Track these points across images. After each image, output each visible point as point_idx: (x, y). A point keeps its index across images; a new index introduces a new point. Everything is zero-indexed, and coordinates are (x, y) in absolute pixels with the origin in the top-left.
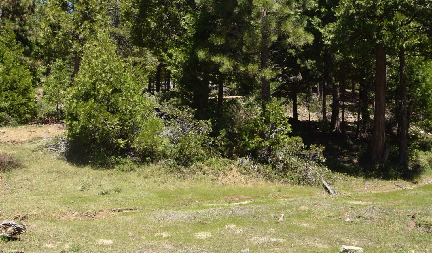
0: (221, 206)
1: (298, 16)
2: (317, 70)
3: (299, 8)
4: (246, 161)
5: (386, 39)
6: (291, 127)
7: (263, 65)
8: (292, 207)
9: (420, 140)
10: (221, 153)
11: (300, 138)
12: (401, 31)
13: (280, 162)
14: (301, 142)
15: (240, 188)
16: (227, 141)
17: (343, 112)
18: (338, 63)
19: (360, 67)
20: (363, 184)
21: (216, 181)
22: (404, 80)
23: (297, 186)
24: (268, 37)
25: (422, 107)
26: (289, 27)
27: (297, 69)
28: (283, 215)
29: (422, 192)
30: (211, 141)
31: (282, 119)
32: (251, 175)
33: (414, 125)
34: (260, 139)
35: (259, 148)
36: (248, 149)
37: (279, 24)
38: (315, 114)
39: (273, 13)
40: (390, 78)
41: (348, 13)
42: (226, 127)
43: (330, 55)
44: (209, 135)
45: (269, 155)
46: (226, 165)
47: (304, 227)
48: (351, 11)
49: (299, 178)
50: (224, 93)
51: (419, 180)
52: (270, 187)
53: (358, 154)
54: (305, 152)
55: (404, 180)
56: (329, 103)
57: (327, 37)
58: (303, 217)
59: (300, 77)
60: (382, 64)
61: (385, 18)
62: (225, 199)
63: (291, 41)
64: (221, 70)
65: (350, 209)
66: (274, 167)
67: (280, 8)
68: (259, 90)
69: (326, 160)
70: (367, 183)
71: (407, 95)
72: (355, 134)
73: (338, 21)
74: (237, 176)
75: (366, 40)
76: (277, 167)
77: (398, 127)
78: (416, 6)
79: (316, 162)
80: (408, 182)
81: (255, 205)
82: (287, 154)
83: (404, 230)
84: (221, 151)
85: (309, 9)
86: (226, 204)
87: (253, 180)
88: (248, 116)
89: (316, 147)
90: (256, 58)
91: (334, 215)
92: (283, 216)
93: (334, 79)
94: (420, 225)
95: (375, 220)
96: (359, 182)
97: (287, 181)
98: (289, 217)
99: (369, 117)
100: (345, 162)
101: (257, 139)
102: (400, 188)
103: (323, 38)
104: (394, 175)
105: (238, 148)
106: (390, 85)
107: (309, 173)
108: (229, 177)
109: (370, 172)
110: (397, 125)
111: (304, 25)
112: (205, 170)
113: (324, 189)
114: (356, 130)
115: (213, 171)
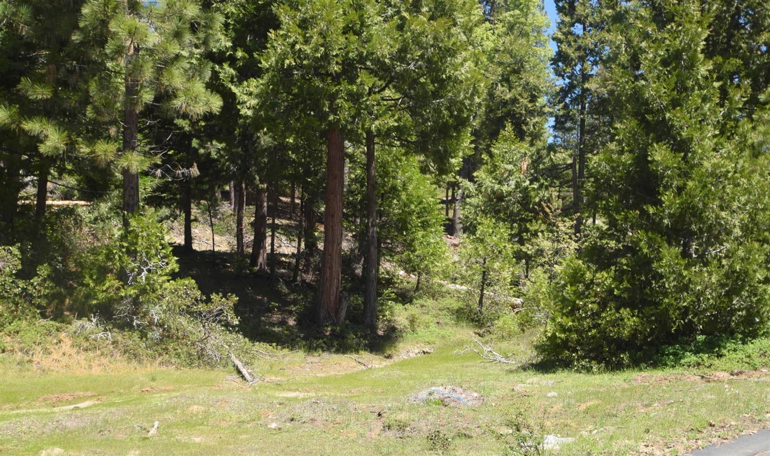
0: (34, 414)
1: (194, 61)
2: (227, 160)
3: (197, 47)
4: (90, 325)
5: (344, 115)
6: (177, 262)
7: (128, 145)
8: (175, 408)
9: (397, 285)
10: (38, 311)
11: (193, 281)
12: (368, 103)
13: (157, 326)
14: (194, 288)
15: (76, 377)
16: (52, 288)
17: (273, 237)
18: (266, 150)
19: (303, 160)
20: (303, 362)
21: (27, 365)
22: (373, 185)
23: (187, 369)
24: (137, 93)
25: (400, 231)
26: (176, 78)
27: (191, 157)
28: (156, 424)
29: (396, 372)
30: (18, 287)
31: (160, 247)
32: (99, 352)
33: (388, 261)
34: (117, 283)
35: (115, 300)
36: (94, 302)
37: (159, 71)
38: (224, 238)
39: (147, 50)
40: (352, 180)
41: (283, 65)
42: (50, 260)
43: (252, 136)
44: (15, 274)
45: (135, 313)
46: (49, 333)
47: (195, 443)
48: (287, 62)
49: (190, 355)
50: (49, 194)
51: (394, 352)
52: (136, 373)
53: (297, 309)
54: (201, 307)
55: (371, 352)
56: (248, 219)
57: (245, 102)
58: (194, 426)
59: (195, 171)
60: (338, 157)
61: (344, 79)
62: (45, 400)
63: (180, 104)
64: (42, 149)
65: (278, 406)
66: (143, 335)
67: (162, 41)
68: (119, 191)
69: (239, 321)
70: (310, 359)
71: (378, 210)
72: (292, 275)
73: (266, 77)
74: (70, 355)
75: (312, 113)
76: (150, 335)
77: (363, 265)
78: (393, 65)
79: (222, 325)
80: (377, 357)
81: (104, 408)
82: (169, 310)
83: (365, 437)
84: (39, 306)
85: (214, 50)
86: (44, 410)
87: (104, 360)
88: (98, 240)
89: (222, 298)
90: (113, 131)
91: (249, 419)
92: (156, 426)
93: (258, 178)
94: (389, 427)
95: (319, 423)
96: (297, 359)
97: (169, 361)
98: (169, 427)
99: (317, 247)
100: (273, 325)
101: (111, 282)
102: (363, 367)
103: (239, 103)
104: (354, 345)
105: (75, 301)
106: (351, 192)
107: (209, 346)
108: (55, 356)
109: (315, 341)
110: (362, 261)
111: (205, 78)
112: (6, 345)
113: (235, 372)
114: (295, 269)
115: (23, 345)
